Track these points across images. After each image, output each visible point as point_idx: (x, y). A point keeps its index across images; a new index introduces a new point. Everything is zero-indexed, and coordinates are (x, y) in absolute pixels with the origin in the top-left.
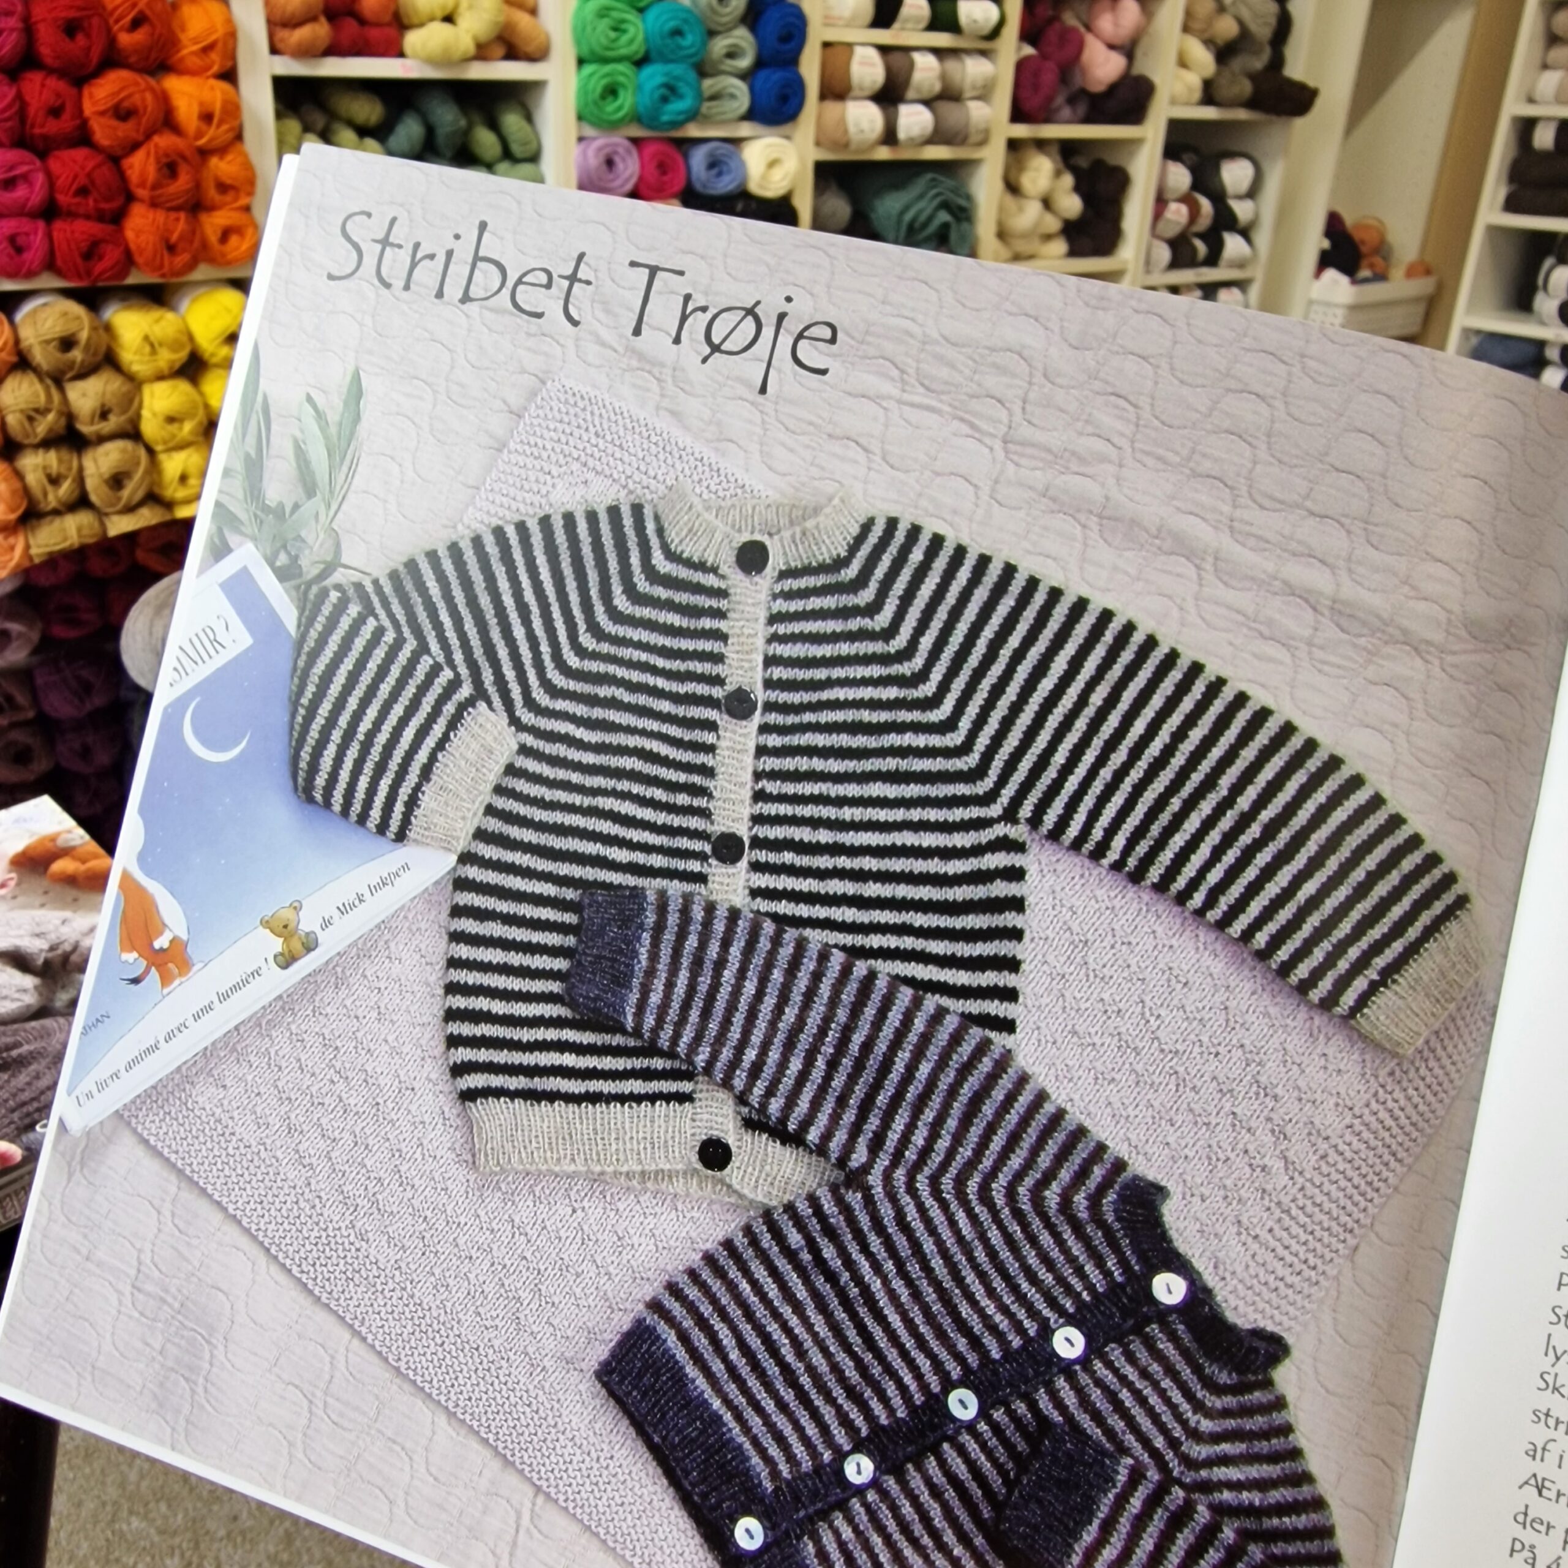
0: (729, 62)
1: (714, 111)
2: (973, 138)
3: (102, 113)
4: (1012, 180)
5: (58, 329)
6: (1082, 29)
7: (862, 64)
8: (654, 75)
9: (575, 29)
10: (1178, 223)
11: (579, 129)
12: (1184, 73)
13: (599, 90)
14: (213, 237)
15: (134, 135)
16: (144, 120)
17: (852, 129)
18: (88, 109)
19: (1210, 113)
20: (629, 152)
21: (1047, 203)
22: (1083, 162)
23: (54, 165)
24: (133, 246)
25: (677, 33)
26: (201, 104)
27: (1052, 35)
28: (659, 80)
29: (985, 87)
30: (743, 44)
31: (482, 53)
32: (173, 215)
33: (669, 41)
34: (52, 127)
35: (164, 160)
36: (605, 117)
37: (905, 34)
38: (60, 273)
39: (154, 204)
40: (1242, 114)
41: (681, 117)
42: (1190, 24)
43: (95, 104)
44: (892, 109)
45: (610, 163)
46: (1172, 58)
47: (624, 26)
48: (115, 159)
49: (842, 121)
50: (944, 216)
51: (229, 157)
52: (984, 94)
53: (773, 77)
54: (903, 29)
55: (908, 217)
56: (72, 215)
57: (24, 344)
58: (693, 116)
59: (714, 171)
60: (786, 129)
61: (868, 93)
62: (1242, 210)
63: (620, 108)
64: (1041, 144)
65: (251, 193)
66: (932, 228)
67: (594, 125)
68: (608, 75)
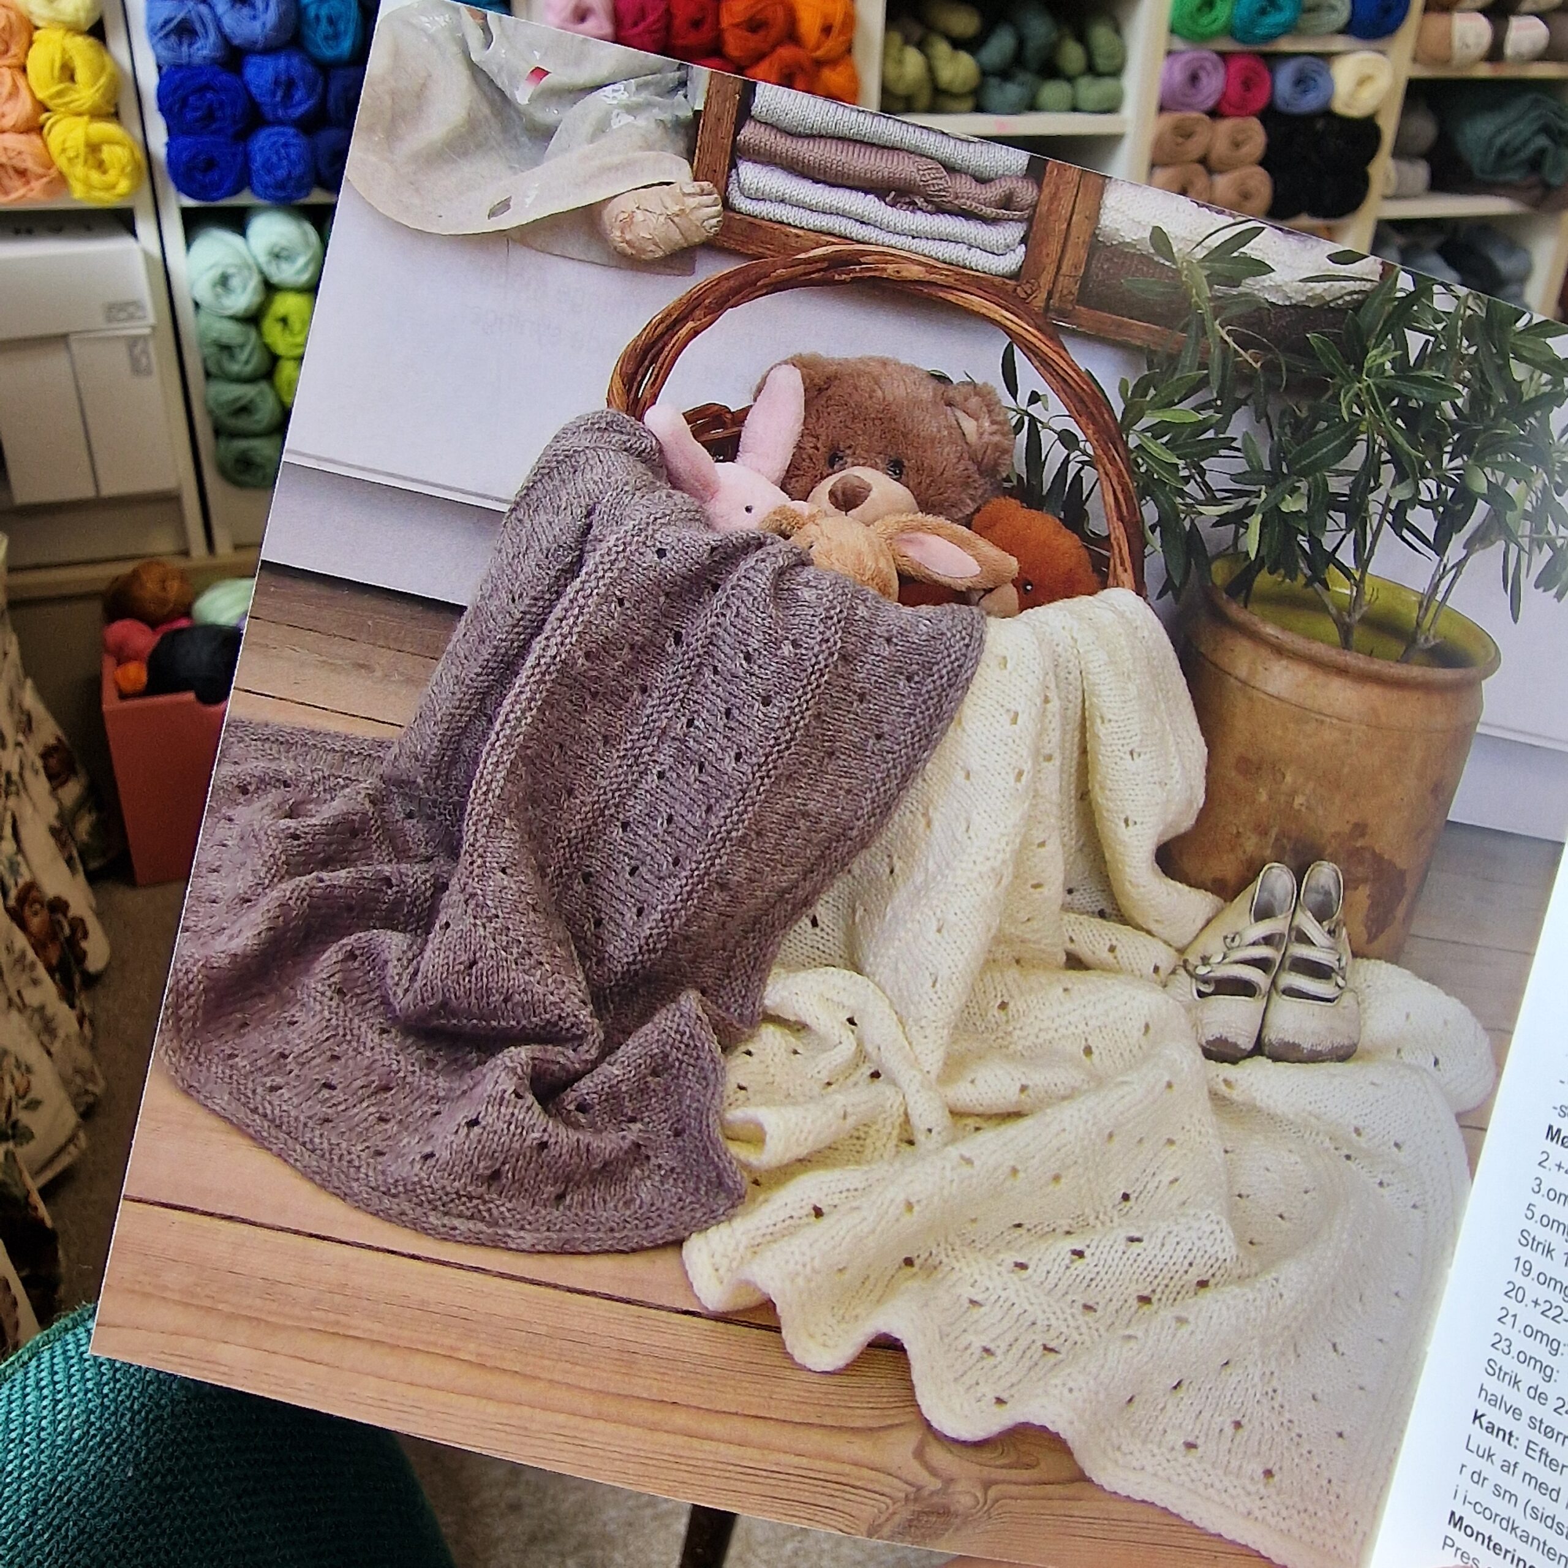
1: (1313, 23)
3: (737, 25)
11: (1170, 42)
13: (1197, 2)
15: (762, 46)
16: (772, 32)
17: (1457, 43)
18: (726, 21)
20: (1215, 68)
26: (824, 16)
34: (692, 38)
35: (785, 71)
36: (1199, 30)
41: (1278, 30)
43: (731, 16)
44: (1502, 22)
45: (1194, 78)
48: (742, 69)
49: (1448, 35)
50: (1542, 141)
51: (840, 69)
55: (1500, 141)
58: (1290, 29)
59: (1302, 87)
60: (1382, 44)
61: (1479, 4)
63: (1215, 21)
66: (1525, 154)
67: (1185, 38)
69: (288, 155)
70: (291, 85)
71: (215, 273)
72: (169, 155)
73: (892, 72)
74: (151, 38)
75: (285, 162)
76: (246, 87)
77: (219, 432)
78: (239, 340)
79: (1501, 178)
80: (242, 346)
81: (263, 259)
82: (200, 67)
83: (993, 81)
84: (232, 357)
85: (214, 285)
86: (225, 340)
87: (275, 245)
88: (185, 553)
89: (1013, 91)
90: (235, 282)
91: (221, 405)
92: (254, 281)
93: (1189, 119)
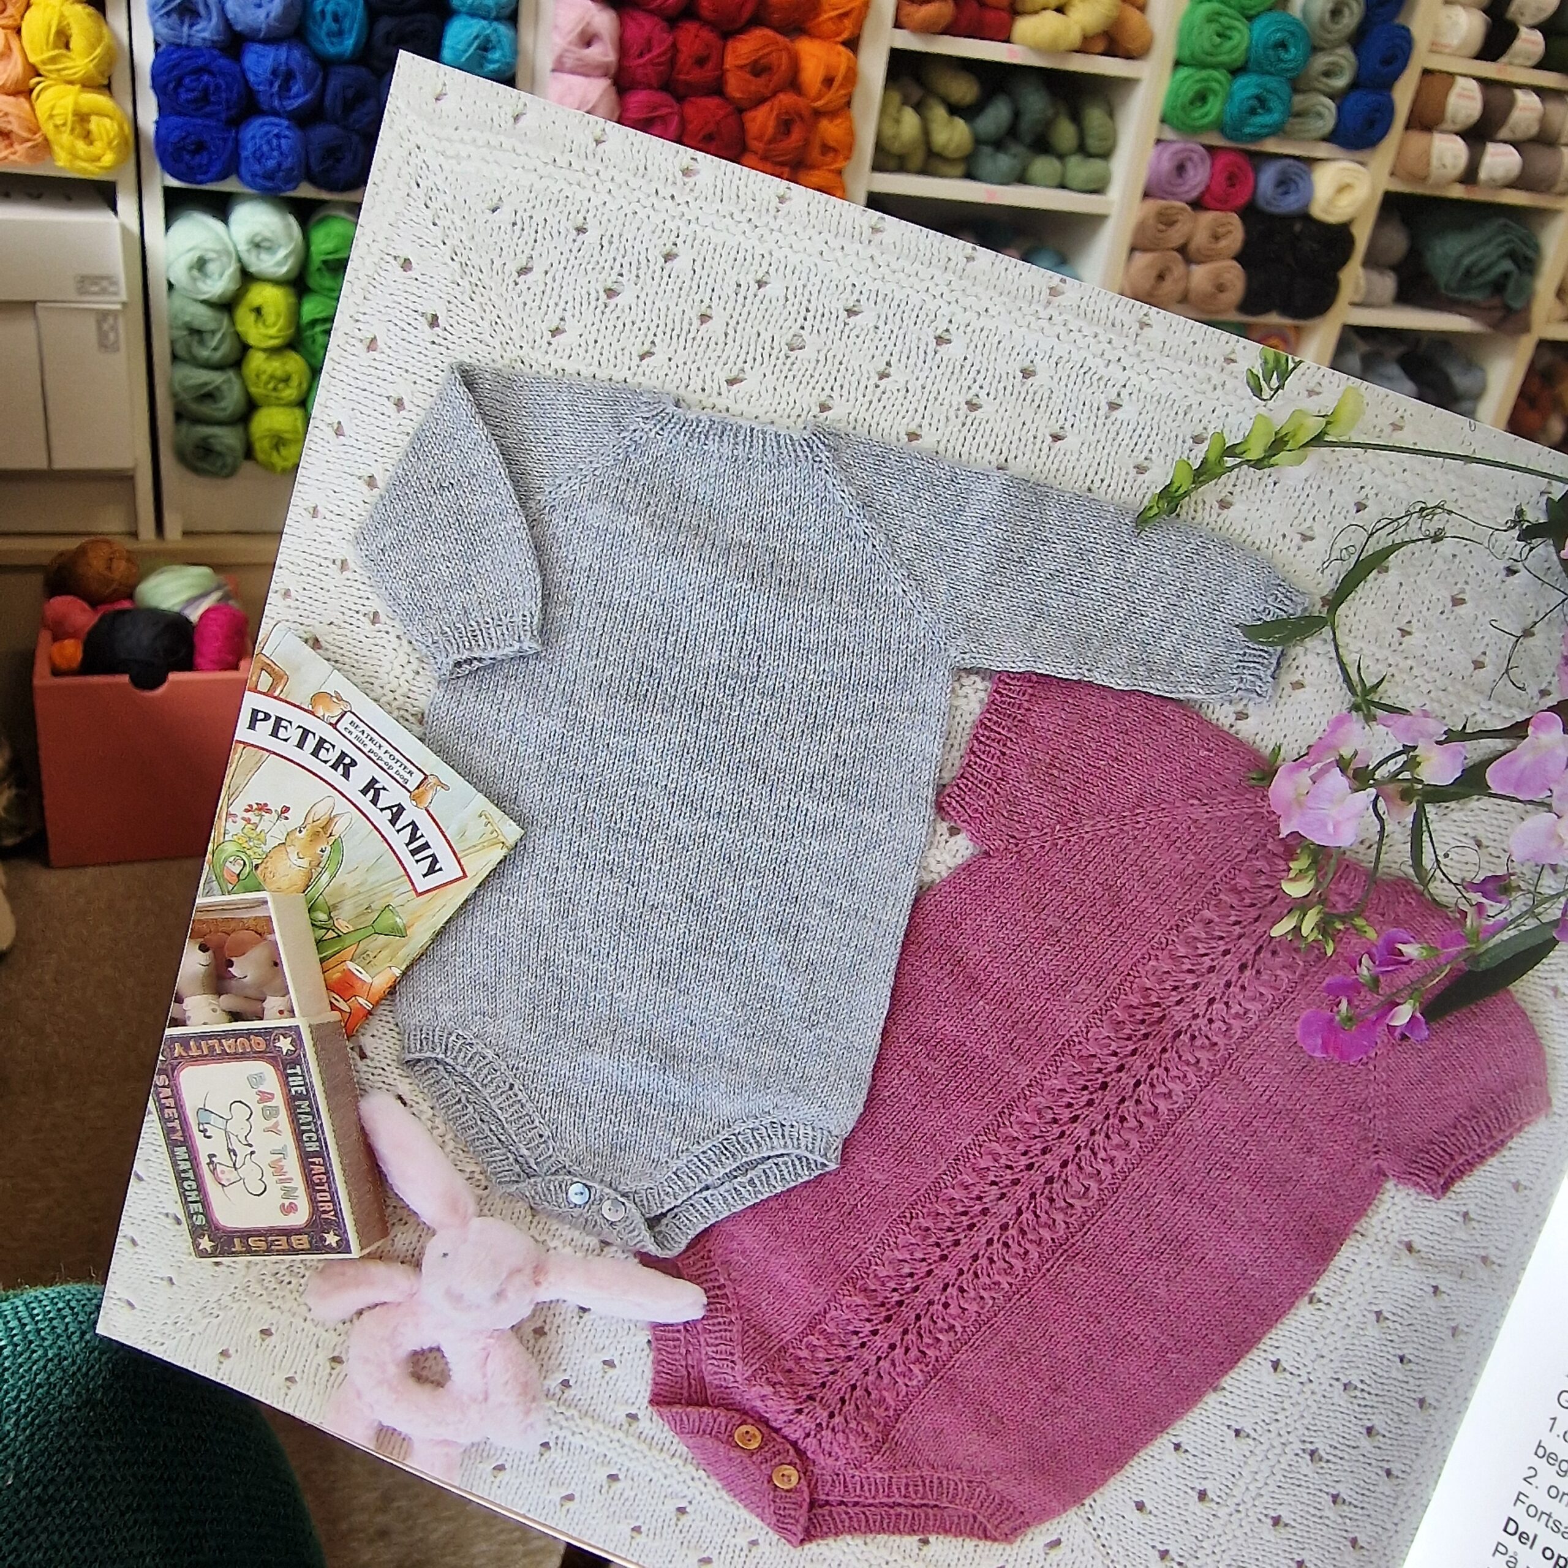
0: (1325, 80)
1: (1299, 127)
2: (1559, 188)
3: (741, 67)
7: (1460, 95)
8: (1247, 86)
9: (1180, 31)
11: (1160, 131)
13: (1191, 94)
15: (763, 90)
16: (775, 77)
17: (1435, 162)
18: (730, 62)
20: (1202, 160)
23: (689, 110)
25: (1282, 45)
28: (1252, 91)
30: (1343, 62)
31: (1085, 47)
32: (778, 169)
33: (1271, 52)
34: (696, 76)
35: (784, 117)
36: (1189, 122)
37: (1510, 69)
39: (765, 158)
41: (1266, 130)
43: (736, 58)
44: (1478, 147)
45: (1181, 169)
47: (1228, 33)
48: (740, 111)
49: (1427, 153)
50: (1507, 265)
51: (839, 121)
53: (1367, 99)
54: (1511, 64)
55: (1467, 261)
58: (1277, 131)
59: (1283, 189)
60: (1364, 155)
61: (1458, 127)
63: (1206, 115)
65: (847, 159)
66: (1491, 275)
67: (1176, 128)
68: (1203, 80)
69: (279, 146)
70: (289, 76)
71: (194, 256)
72: (157, 132)
73: (889, 130)
74: (151, 16)
75: (275, 153)
76: (243, 72)
77: (179, 416)
78: (212, 326)
79: (1466, 297)
80: (213, 332)
81: (242, 247)
82: (198, 48)
83: (987, 150)
84: (202, 342)
85: (191, 268)
86: (197, 324)
87: (256, 235)
88: (134, 534)
89: (1004, 162)
90: (211, 267)
91: (186, 389)
92: (232, 269)
93: (1173, 207)
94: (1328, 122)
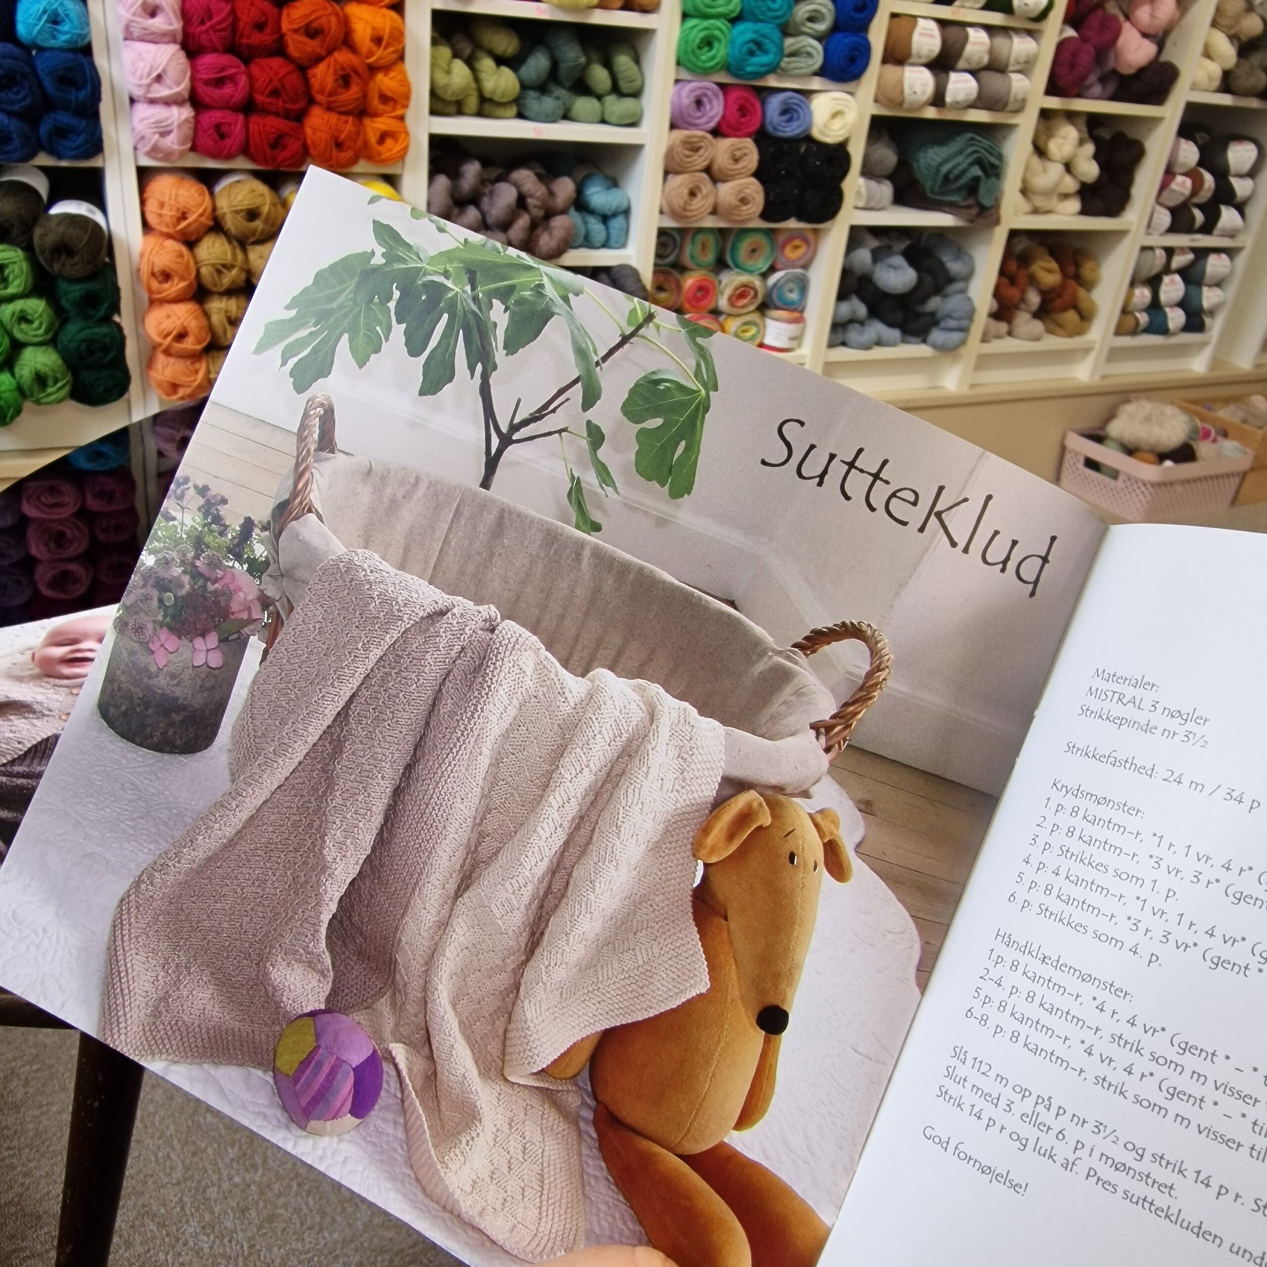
0: (810, 25)
1: (792, 66)
2: (1011, 107)
3: (296, 31)
4: (1041, 144)
5: (246, 202)
6: (1122, 18)
7: (922, 34)
8: (745, 31)
10: (1182, 194)
11: (677, 72)
12: (1207, 63)
13: (697, 41)
14: (373, 139)
15: (319, 50)
16: (328, 39)
17: (907, 91)
18: (285, 26)
19: (1226, 100)
20: (716, 96)
21: (1068, 167)
22: (1105, 134)
23: (255, 70)
24: (309, 141)
26: (373, 28)
27: (1094, 20)
28: (750, 36)
29: (1027, 62)
30: (824, 11)
31: (604, 3)
32: (343, 118)
33: (761, 3)
34: (256, 38)
35: (341, 73)
36: (700, 64)
37: (963, 11)
38: (252, 158)
39: (329, 108)
40: (1254, 103)
41: (763, 69)
42: (1219, 20)
43: (291, 23)
44: (943, 76)
45: (699, 103)
46: (1200, 48)
48: (303, 69)
49: (900, 83)
50: (976, 171)
51: (392, 74)
52: (1026, 69)
53: (846, 40)
54: (963, 7)
55: (945, 169)
56: (265, 111)
57: (219, 212)
58: (773, 69)
59: (787, 117)
60: (850, 86)
61: (923, 60)
62: (1241, 187)
63: (713, 58)
64: (1071, 116)
65: (405, 106)
66: (964, 180)
67: (689, 70)
68: (707, 29)
73: (441, 79)
79: (946, 199)
83: (532, 94)
89: (548, 103)
93: (695, 136)
94: (818, 61)
